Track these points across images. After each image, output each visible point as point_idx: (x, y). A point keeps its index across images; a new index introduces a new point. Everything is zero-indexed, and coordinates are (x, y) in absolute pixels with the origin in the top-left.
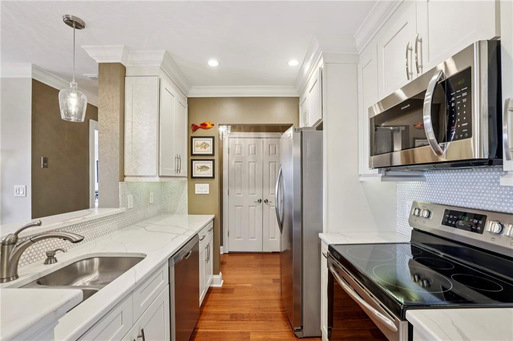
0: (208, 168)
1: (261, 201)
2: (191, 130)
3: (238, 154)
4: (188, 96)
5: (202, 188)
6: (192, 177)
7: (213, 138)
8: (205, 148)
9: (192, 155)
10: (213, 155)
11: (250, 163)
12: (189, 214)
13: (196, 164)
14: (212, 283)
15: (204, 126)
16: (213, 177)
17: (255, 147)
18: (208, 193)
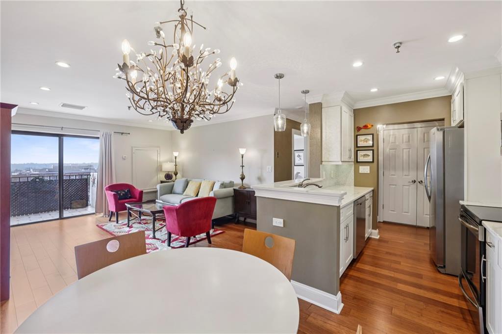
0: (369, 155)
1: (415, 181)
2: (356, 131)
3: (393, 143)
4: (354, 108)
5: (365, 169)
6: (357, 162)
7: (373, 135)
8: (367, 142)
9: (357, 147)
10: (373, 146)
11: (404, 150)
12: (355, 186)
13: (360, 153)
14: (371, 234)
15: (366, 127)
16: (373, 162)
17: (409, 136)
18: (369, 172)
